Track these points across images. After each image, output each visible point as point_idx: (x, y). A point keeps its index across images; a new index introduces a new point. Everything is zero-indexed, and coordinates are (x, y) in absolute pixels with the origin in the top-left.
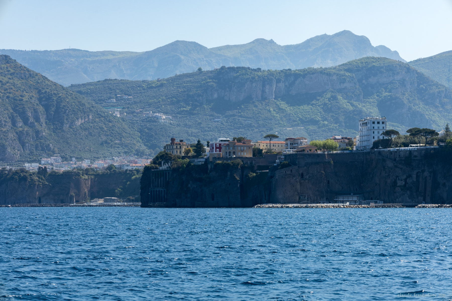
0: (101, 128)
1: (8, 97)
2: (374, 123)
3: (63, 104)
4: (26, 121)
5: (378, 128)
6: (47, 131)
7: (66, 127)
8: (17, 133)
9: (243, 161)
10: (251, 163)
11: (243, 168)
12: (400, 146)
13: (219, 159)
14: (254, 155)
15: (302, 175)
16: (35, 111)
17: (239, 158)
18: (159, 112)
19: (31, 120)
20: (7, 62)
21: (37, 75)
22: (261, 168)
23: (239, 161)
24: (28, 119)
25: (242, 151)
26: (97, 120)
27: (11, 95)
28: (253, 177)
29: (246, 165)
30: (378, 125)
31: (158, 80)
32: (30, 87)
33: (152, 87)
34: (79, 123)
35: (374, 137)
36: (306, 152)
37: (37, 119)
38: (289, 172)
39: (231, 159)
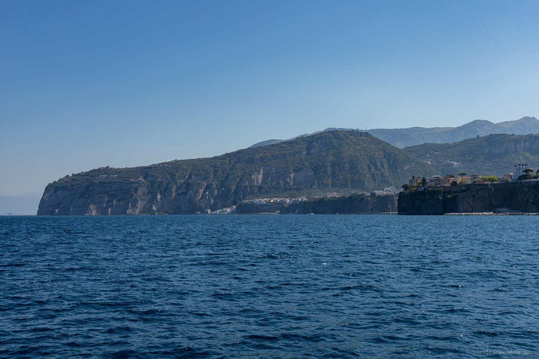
1: (367, 155)
2: (520, 165)
4: (376, 168)
5: (523, 168)
6: (388, 173)
8: (371, 174)
9: (444, 189)
10: (449, 190)
11: (444, 192)
12: (532, 179)
13: (430, 187)
14: (451, 185)
15: (474, 196)
16: (382, 162)
17: (442, 187)
18: (453, 161)
19: (379, 167)
20: (367, 136)
21: (383, 142)
22: (455, 192)
23: (442, 188)
25: (444, 183)
26: (417, 166)
27: (369, 154)
28: (450, 197)
29: (446, 191)
30: (523, 166)
31: (454, 143)
32: (379, 149)
33: (450, 147)
34: (406, 168)
35: (520, 174)
36: (477, 183)
37: (383, 166)
38: (466, 195)
39: (437, 187)
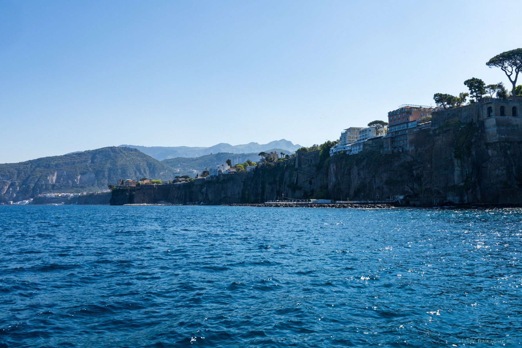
0: (170, 175)
1: (134, 164)
3: (155, 167)
4: (140, 173)
6: (148, 176)
7: (156, 175)
8: (136, 177)
9: (131, 188)
11: (130, 190)
14: (136, 186)
15: (144, 193)
16: (145, 169)
18: (194, 169)
19: (142, 172)
20: (136, 151)
21: (147, 156)
23: (129, 188)
24: (141, 172)
25: (131, 184)
26: (169, 172)
27: (136, 163)
28: (134, 194)
29: (132, 190)
31: (196, 158)
32: (144, 160)
33: (194, 160)
34: (161, 173)
37: (145, 172)
39: (126, 187)
